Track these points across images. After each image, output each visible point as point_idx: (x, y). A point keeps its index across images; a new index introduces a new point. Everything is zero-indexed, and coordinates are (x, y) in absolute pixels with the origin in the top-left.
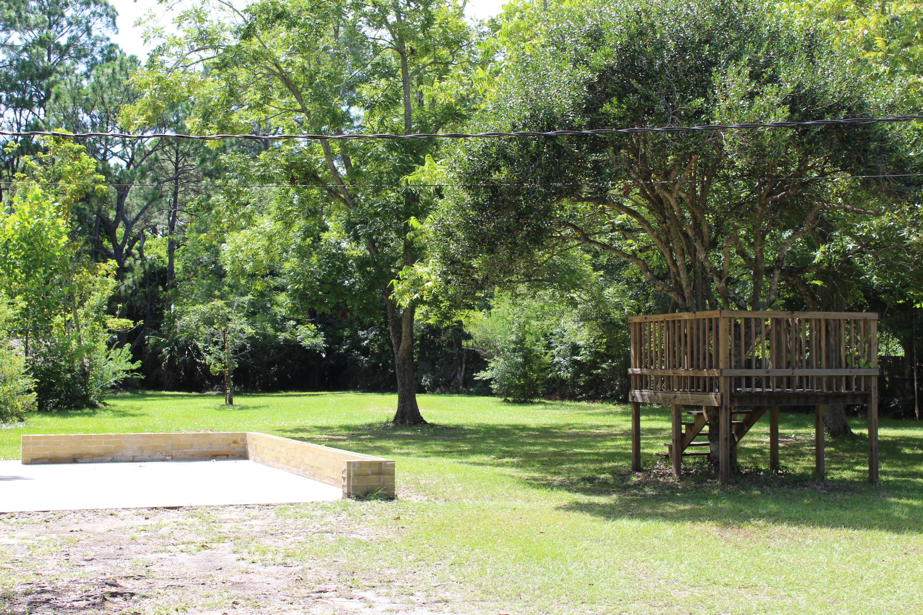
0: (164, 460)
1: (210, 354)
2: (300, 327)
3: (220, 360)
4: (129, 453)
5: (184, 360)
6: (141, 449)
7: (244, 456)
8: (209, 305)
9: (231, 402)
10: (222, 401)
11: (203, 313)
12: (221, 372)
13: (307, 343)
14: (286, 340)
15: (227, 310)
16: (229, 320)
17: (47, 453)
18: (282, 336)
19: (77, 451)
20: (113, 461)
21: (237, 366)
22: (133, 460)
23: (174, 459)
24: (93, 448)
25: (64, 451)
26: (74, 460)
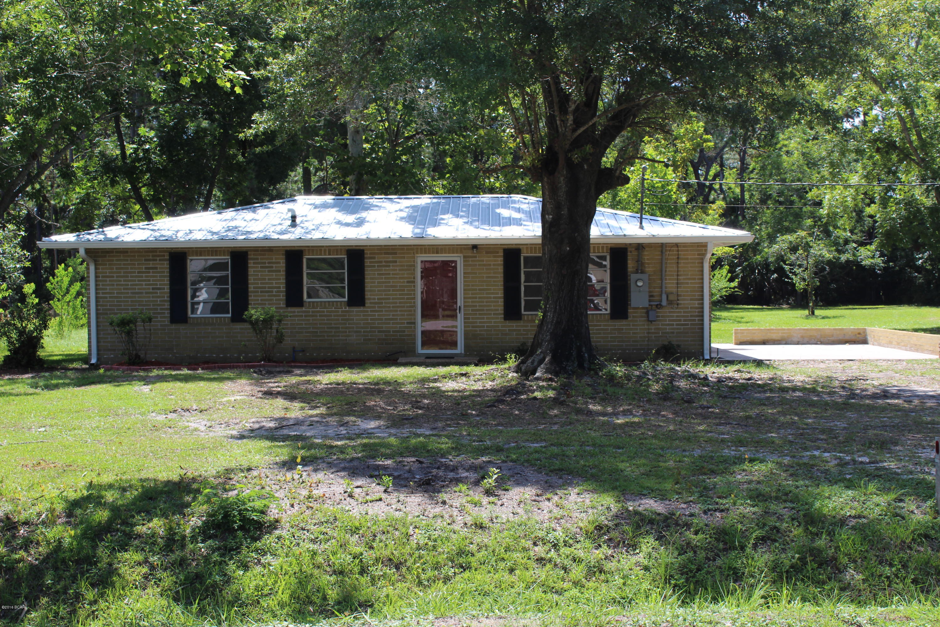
0: (816, 344)
1: (796, 275)
2: (862, 249)
3: (804, 280)
4: (795, 339)
5: (755, 278)
6: (802, 337)
7: (864, 342)
8: (795, 236)
9: (813, 313)
10: (806, 312)
11: (791, 242)
12: (805, 289)
13: (867, 262)
14: (848, 261)
15: (809, 239)
16: (811, 247)
17: (748, 339)
18: (843, 258)
19: (766, 338)
20: (786, 344)
21: (818, 284)
22: (798, 343)
23: (822, 343)
24: (774, 336)
25: (757, 338)
26: (764, 343)
